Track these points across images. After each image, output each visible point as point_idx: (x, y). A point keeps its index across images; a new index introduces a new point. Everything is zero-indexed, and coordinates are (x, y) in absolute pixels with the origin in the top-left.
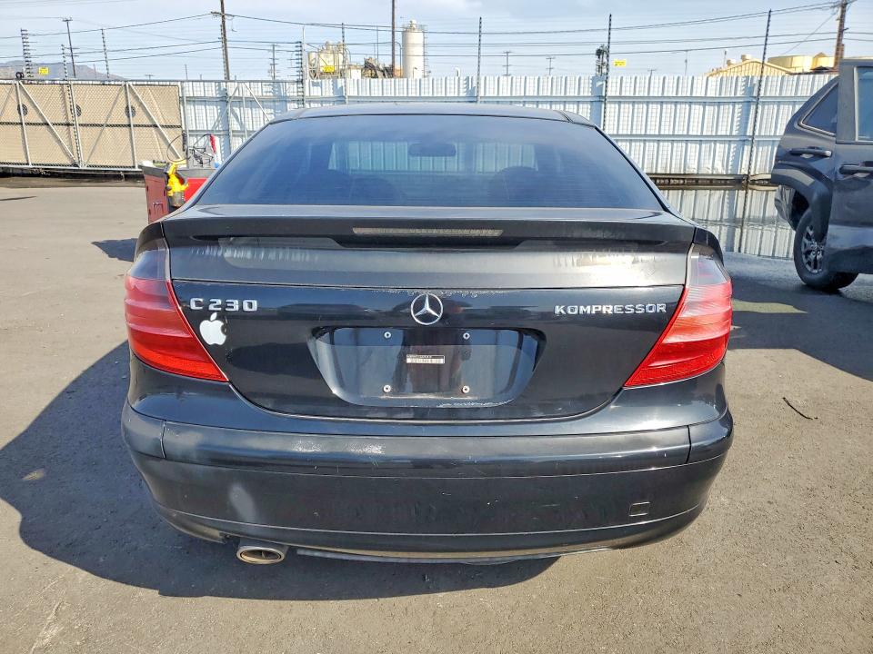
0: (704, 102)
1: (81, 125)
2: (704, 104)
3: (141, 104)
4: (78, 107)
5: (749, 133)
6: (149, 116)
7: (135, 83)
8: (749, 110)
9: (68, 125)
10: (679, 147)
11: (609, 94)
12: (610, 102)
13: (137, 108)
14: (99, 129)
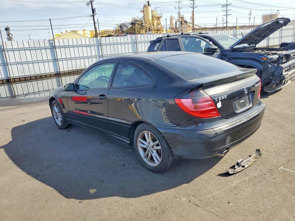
0: (86, 46)
2: (86, 47)
5: (101, 54)
8: (99, 48)
10: (82, 61)
11: (56, 45)
12: (57, 48)
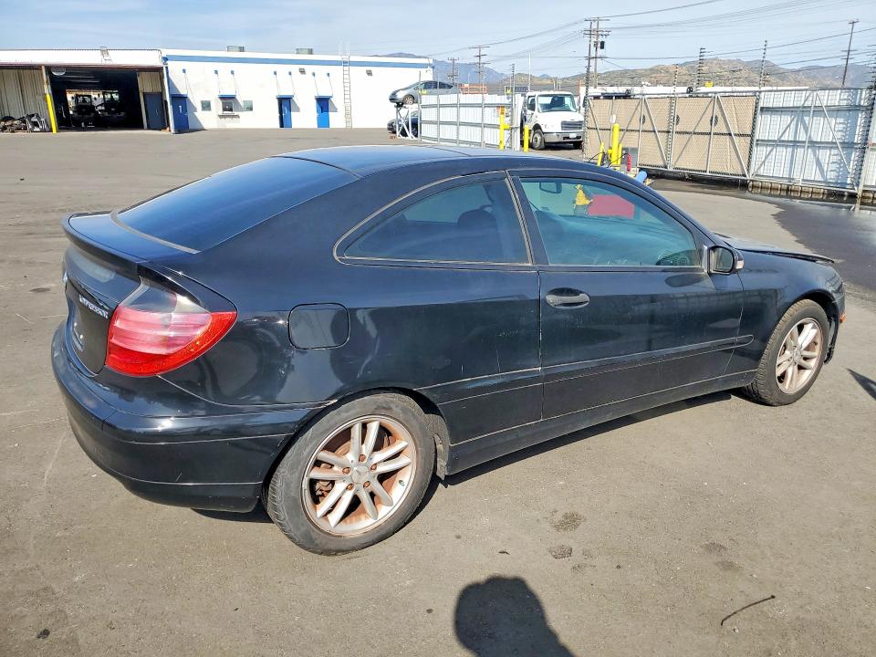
1: (677, 133)
3: (723, 115)
4: (678, 117)
6: (727, 126)
7: (722, 94)
9: (668, 132)
13: (720, 118)
14: (688, 136)
